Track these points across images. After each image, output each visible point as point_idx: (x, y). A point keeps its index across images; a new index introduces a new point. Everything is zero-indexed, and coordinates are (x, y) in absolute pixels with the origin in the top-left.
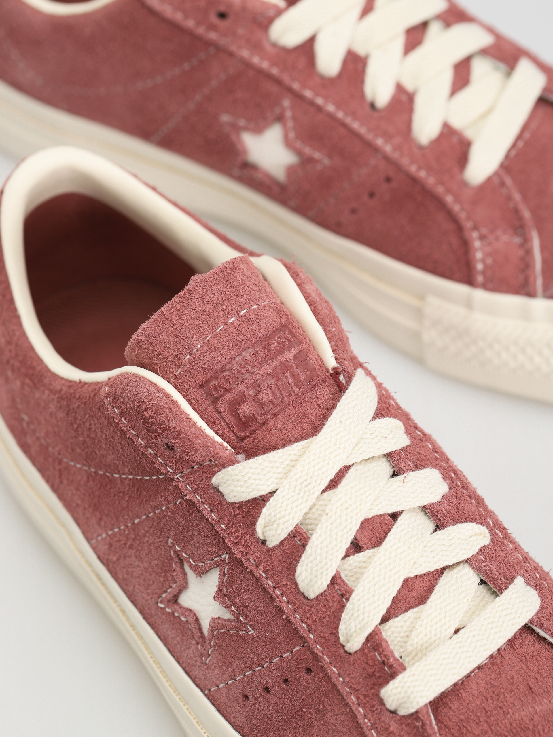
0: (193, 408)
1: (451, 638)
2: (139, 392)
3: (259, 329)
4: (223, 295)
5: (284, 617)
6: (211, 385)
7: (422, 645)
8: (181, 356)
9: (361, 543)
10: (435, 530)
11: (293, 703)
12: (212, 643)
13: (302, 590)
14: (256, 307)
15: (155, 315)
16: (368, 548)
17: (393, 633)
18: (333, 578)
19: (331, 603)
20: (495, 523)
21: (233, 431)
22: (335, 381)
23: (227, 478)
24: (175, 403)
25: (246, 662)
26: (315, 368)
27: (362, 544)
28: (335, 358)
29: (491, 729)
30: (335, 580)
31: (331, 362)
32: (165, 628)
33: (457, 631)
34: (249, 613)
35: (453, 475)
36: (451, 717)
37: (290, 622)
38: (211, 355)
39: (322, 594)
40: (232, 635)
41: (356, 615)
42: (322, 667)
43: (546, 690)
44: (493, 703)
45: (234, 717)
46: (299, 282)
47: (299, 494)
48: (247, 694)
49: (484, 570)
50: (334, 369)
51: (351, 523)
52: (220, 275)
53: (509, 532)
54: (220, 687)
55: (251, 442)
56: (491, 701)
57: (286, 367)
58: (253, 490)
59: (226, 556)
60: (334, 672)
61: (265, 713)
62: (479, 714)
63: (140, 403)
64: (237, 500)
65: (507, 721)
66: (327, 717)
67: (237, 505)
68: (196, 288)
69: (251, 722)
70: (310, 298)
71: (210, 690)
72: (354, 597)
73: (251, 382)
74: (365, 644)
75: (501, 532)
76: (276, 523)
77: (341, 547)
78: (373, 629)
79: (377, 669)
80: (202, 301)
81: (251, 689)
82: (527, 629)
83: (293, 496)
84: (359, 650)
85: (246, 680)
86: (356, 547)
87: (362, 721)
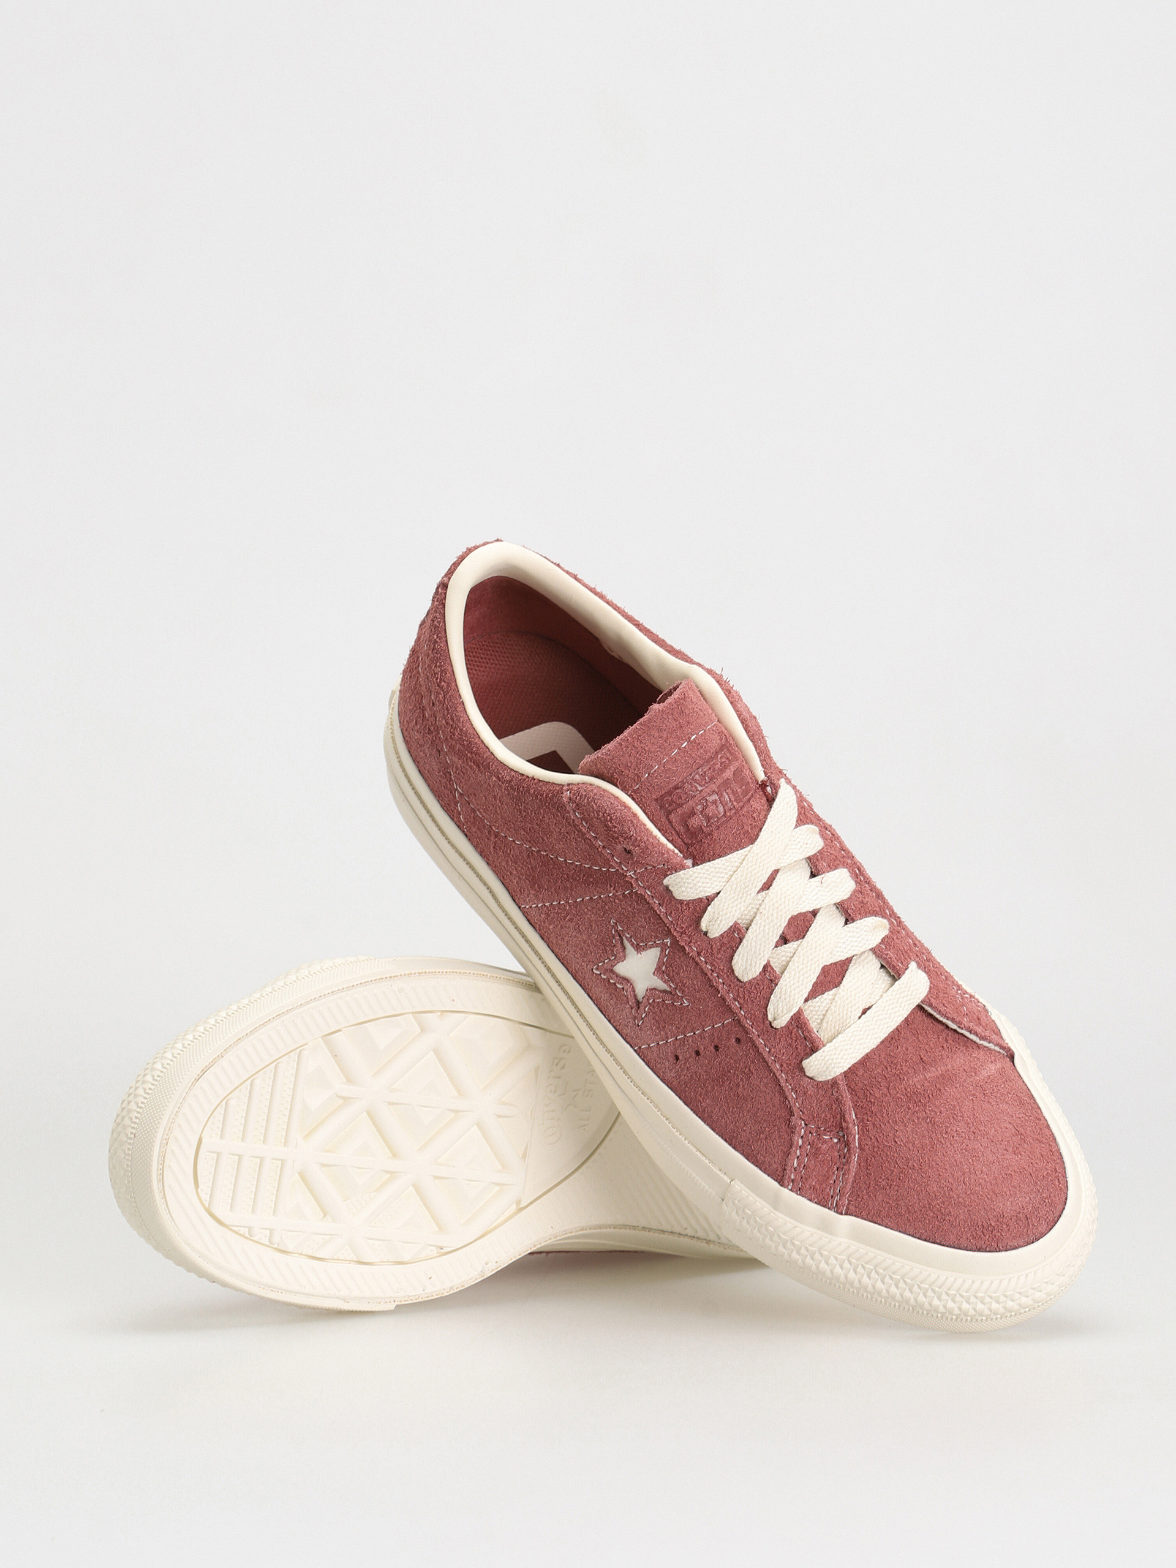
0: (649, 817)
1: (860, 1018)
3: (706, 752)
4: (677, 723)
5: (719, 995)
6: (665, 799)
8: (640, 774)
10: (846, 923)
11: (721, 1065)
12: (646, 1009)
13: (737, 975)
14: (703, 732)
15: (618, 739)
16: (792, 940)
17: (812, 1011)
18: (764, 967)
19: (762, 986)
20: (891, 913)
21: (682, 839)
22: (763, 791)
23: (679, 880)
24: (635, 815)
25: (679, 1028)
26: (748, 782)
27: (788, 937)
28: (764, 771)
29: (890, 1093)
30: (767, 968)
31: (761, 776)
32: (598, 990)
33: (864, 1012)
34: (686, 989)
35: (857, 872)
37: (724, 999)
38: (667, 775)
39: (754, 979)
40: (667, 1004)
41: (783, 997)
42: (750, 1038)
43: (933, 1059)
44: (891, 1071)
45: (663, 1072)
46: (732, 700)
47: (738, 895)
48: (678, 1054)
49: (885, 958)
50: (762, 781)
51: (780, 920)
52: (675, 706)
53: (902, 920)
54: (651, 1046)
55: (697, 849)
57: (726, 783)
58: (701, 891)
59: (668, 941)
60: (761, 1043)
61: (694, 1071)
64: (685, 898)
65: (902, 1086)
66: (752, 1079)
67: (685, 903)
69: (680, 1077)
70: (742, 716)
71: (640, 1047)
72: (782, 983)
74: (789, 1023)
75: (896, 921)
76: (720, 917)
77: (772, 941)
78: (797, 1010)
79: (800, 1045)
80: (659, 730)
81: (682, 1051)
82: (920, 1007)
83: (734, 897)
84: (785, 1027)
85: (678, 1042)
86: (784, 940)
87: (784, 1085)
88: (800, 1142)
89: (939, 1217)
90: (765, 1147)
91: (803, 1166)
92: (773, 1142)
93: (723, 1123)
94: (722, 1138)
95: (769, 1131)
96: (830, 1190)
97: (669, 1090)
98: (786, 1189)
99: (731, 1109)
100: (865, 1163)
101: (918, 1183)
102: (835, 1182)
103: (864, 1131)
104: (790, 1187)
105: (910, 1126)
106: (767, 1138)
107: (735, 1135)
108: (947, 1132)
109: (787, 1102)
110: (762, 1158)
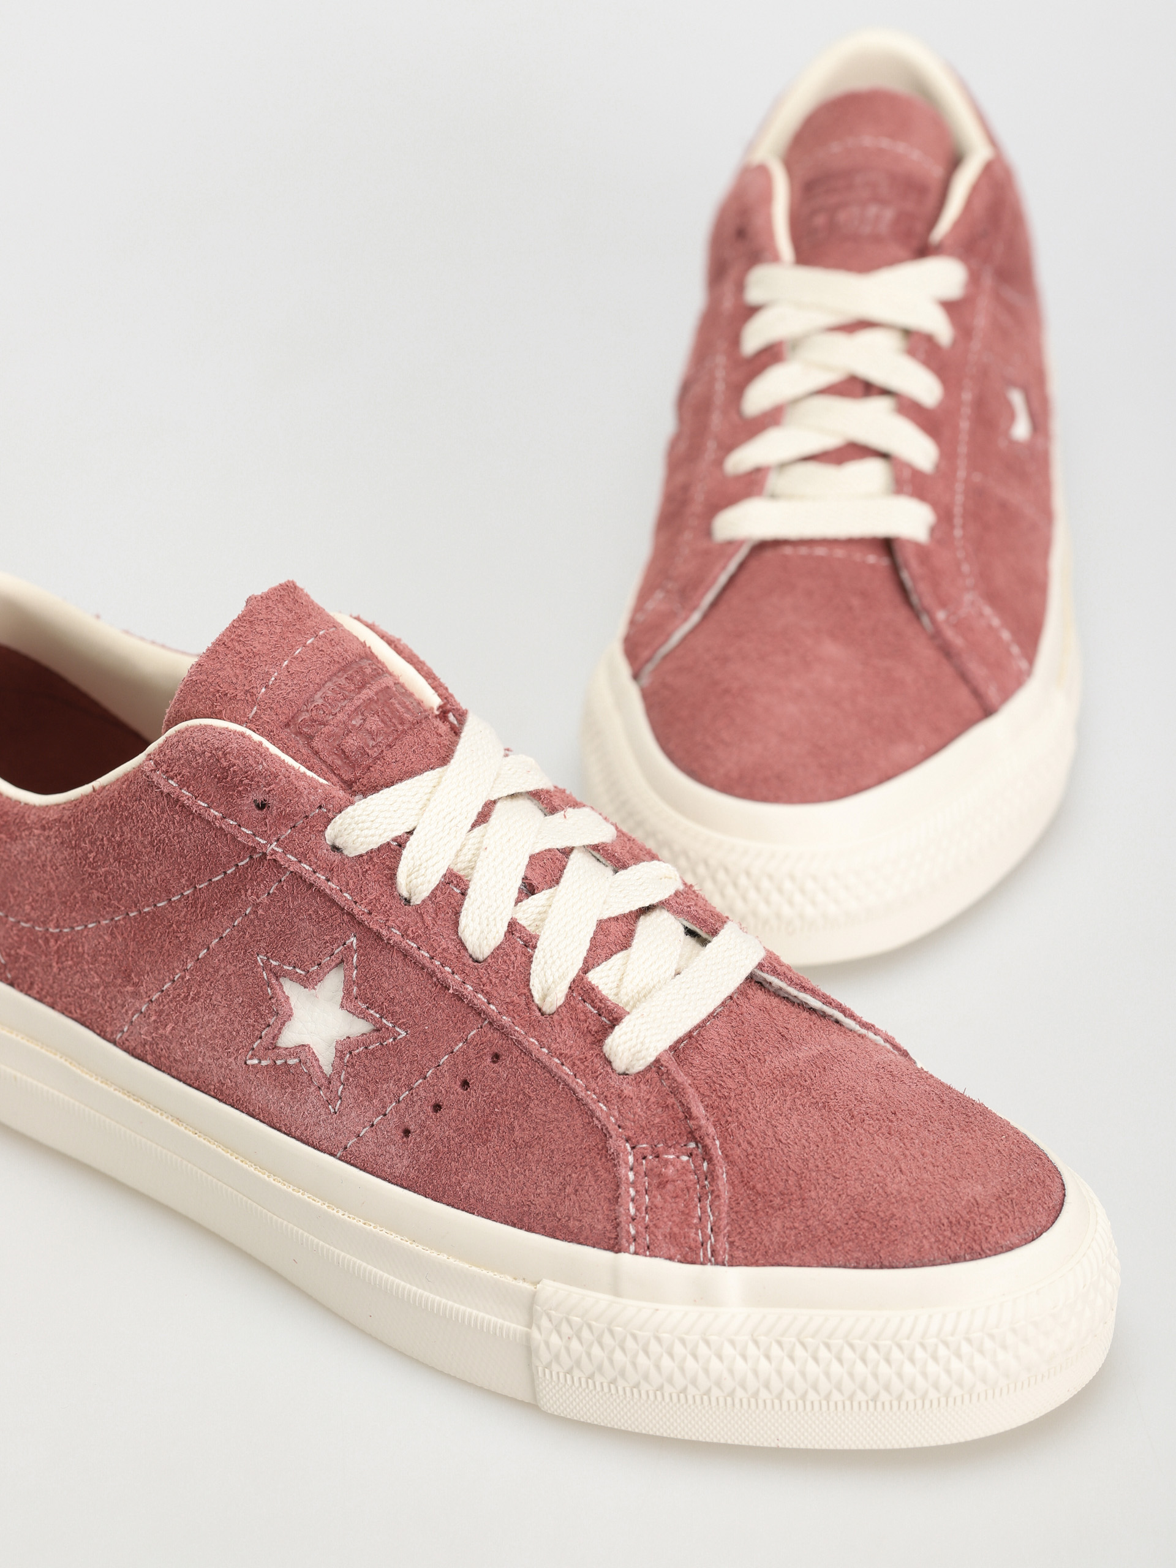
0: (281, 750)
2: (209, 739)
5: (451, 993)
6: (300, 720)
7: (639, 993)
8: (254, 690)
9: (534, 882)
10: (615, 871)
11: (479, 1107)
12: (342, 1080)
13: (470, 950)
16: (542, 889)
17: (600, 978)
18: (509, 926)
19: (513, 956)
21: (338, 775)
22: (445, 721)
23: (348, 820)
25: (399, 1081)
27: (534, 885)
28: (437, 696)
30: (513, 927)
31: (435, 701)
36: (694, 1075)
37: (461, 996)
38: (295, 682)
39: (498, 948)
40: (373, 1052)
42: (515, 1044)
47: (443, 830)
48: (407, 1125)
49: (685, 916)
50: (439, 707)
51: (517, 861)
54: (362, 1135)
55: (365, 783)
56: (741, 1051)
58: (385, 831)
59: (353, 940)
60: (533, 1044)
61: (438, 1139)
62: (729, 1066)
63: (214, 752)
64: (362, 850)
66: (531, 1109)
67: (364, 858)
68: (257, 607)
69: (417, 1161)
71: (345, 1147)
72: (541, 944)
73: (353, 709)
74: (569, 996)
76: (423, 866)
77: (511, 891)
78: (576, 975)
79: (592, 1022)
81: (412, 1116)
83: (437, 834)
84: (564, 1005)
85: (403, 1105)
86: (529, 889)
87: (583, 1095)
88: (631, 1175)
89: (879, 1225)
90: (577, 1205)
91: (644, 1208)
92: (587, 1192)
93: (503, 1201)
94: (507, 1223)
95: (578, 1178)
96: (697, 1234)
97: (406, 1192)
98: (626, 1255)
99: (510, 1171)
100: (742, 1180)
101: (831, 1188)
102: (700, 1219)
103: (725, 1135)
104: (632, 1248)
105: (794, 1120)
106: (577, 1191)
107: (526, 1209)
108: (853, 1116)
109: (596, 1122)
110: (577, 1223)
